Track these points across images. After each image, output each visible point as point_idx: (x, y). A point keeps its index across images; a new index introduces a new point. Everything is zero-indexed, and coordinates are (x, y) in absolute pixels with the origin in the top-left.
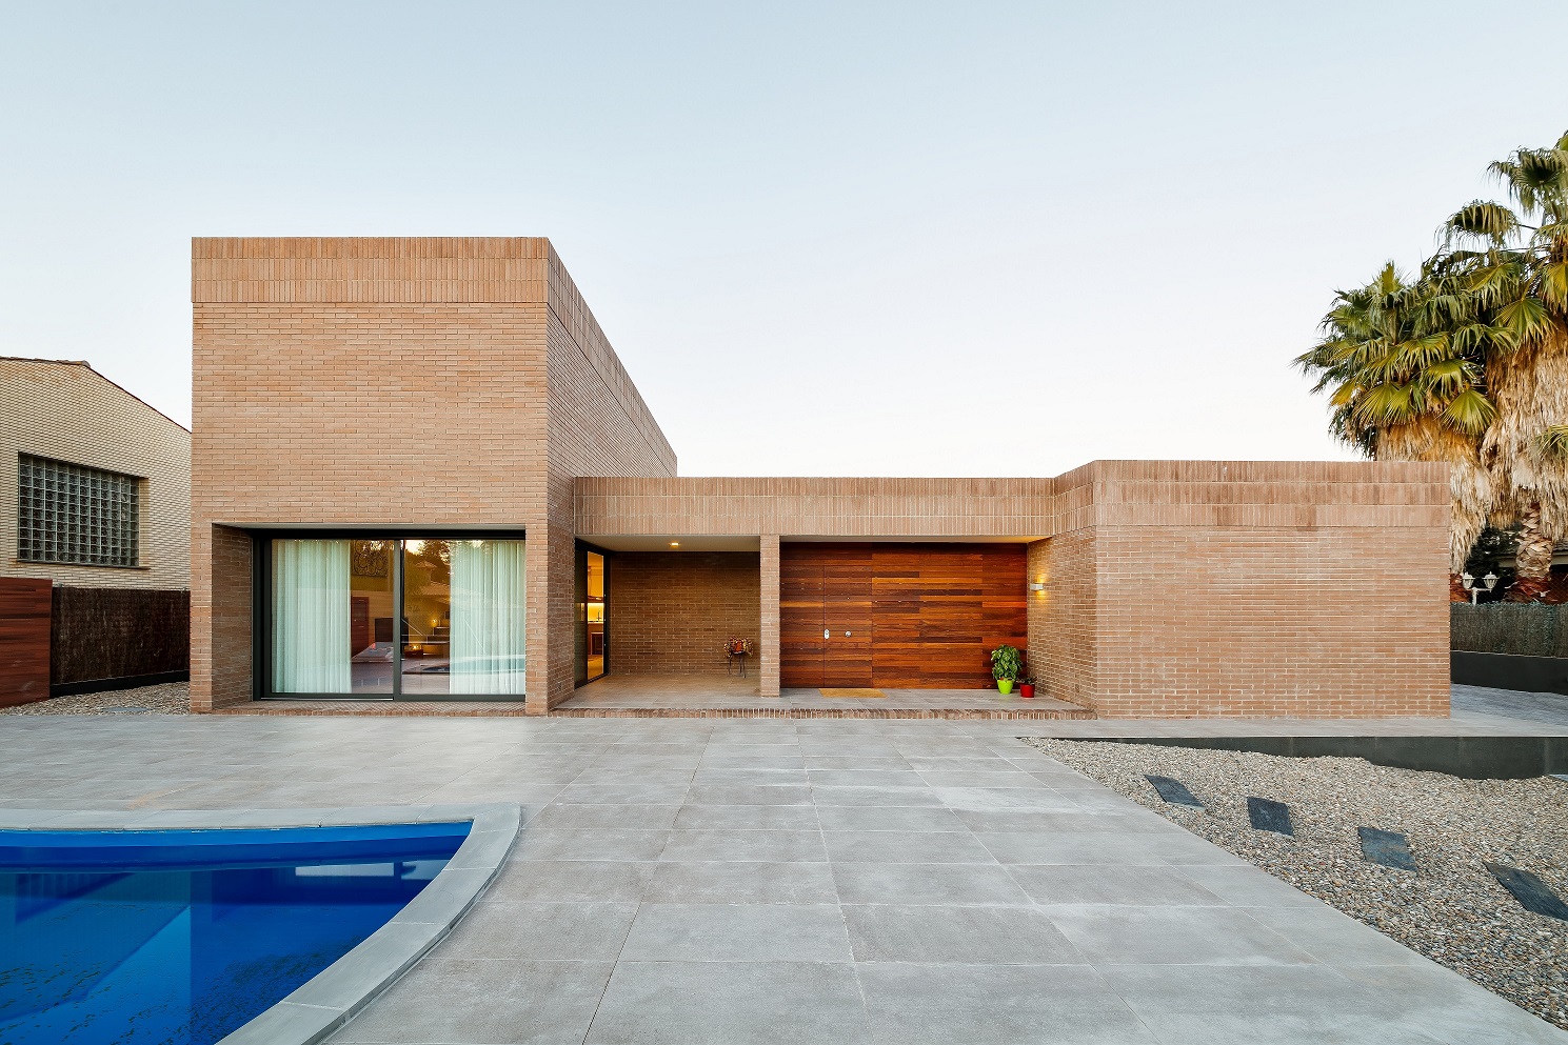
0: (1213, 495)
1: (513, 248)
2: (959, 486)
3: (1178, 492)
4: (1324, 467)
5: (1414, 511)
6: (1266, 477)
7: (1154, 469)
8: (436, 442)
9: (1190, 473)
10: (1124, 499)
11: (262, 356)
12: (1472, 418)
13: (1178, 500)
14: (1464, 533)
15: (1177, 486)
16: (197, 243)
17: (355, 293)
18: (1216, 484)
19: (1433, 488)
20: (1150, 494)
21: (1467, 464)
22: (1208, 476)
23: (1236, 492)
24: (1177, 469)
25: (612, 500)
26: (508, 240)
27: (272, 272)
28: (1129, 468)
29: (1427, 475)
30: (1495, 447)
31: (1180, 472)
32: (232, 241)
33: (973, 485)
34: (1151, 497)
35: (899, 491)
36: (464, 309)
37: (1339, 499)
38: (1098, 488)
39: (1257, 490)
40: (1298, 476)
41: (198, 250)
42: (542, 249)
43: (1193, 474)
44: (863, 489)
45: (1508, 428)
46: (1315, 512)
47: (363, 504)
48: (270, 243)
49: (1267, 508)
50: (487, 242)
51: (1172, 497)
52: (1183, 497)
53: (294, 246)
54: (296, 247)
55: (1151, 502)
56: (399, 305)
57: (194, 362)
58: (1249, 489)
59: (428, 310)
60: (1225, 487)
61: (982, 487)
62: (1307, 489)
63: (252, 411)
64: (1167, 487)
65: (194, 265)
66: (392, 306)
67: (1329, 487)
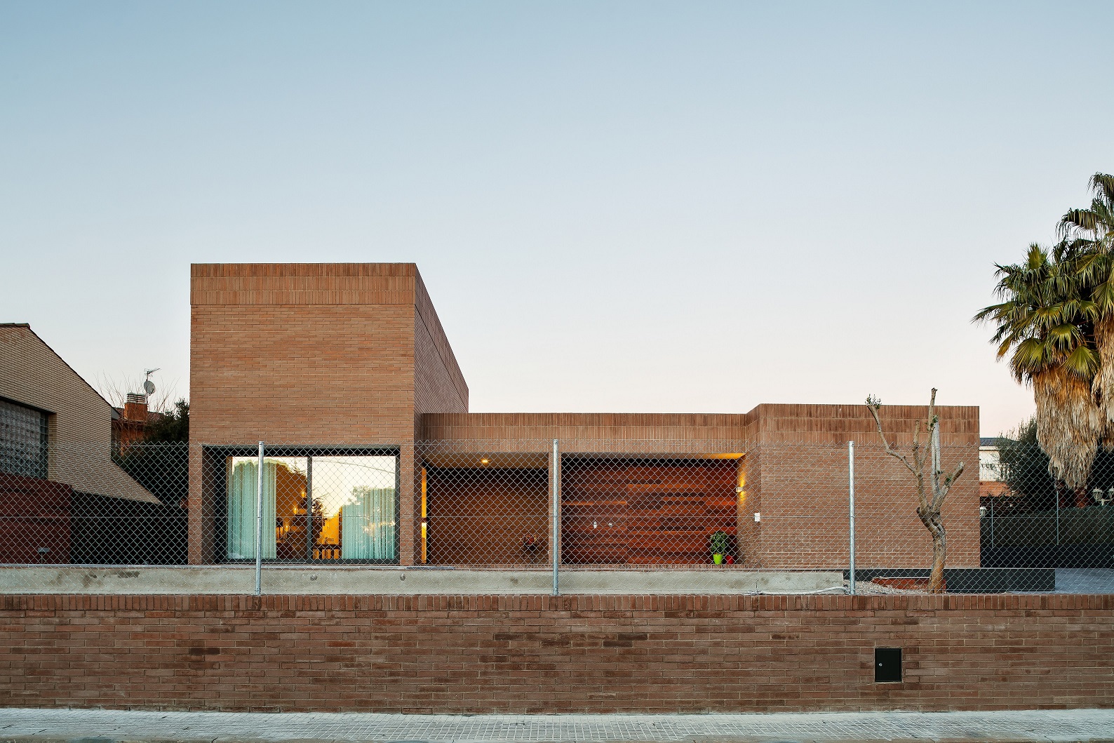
0: (833, 426)
1: (394, 270)
2: (683, 419)
3: (811, 424)
4: (901, 408)
5: (957, 437)
6: (866, 415)
7: (796, 409)
8: (344, 392)
9: (819, 412)
10: (778, 429)
11: (235, 338)
12: (1083, 368)
13: (811, 430)
14: (1084, 456)
15: (811, 420)
16: (195, 268)
17: (294, 299)
18: (834, 419)
19: (969, 422)
20: (794, 426)
21: (1083, 403)
22: (830, 414)
23: (847, 424)
24: (811, 410)
25: (448, 429)
26: (391, 264)
27: (241, 285)
28: (781, 409)
29: (965, 414)
30: (1099, 390)
31: (812, 412)
32: (216, 266)
33: (692, 418)
34: (795, 427)
35: (642, 422)
36: (362, 308)
37: (911, 428)
38: (762, 422)
39: (860, 423)
40: (885, 413)
41: (195, 271)
42: (411, 270)
43: (821, 413)
44: (618, 421)
45: (1105, 376)
46: (896, 437)
47: (298, 433)
48: (240, 267)
49: (866, 435)
50: (378, 267)
51: (808, 427)
52: (814, 428)
53: (255, 269)
54: (256, 270)
55: (795, 430)
56: (321, 306)
57: (192, 343)
58: (855, 422)
59: (340, 309)
60: (841, 421)
61: (698, 420)
62: (891, 422)
63: (228, 373)
64: (804, 421)
65: (192, 281)
66: (317, 306)
67: (905, 421)
